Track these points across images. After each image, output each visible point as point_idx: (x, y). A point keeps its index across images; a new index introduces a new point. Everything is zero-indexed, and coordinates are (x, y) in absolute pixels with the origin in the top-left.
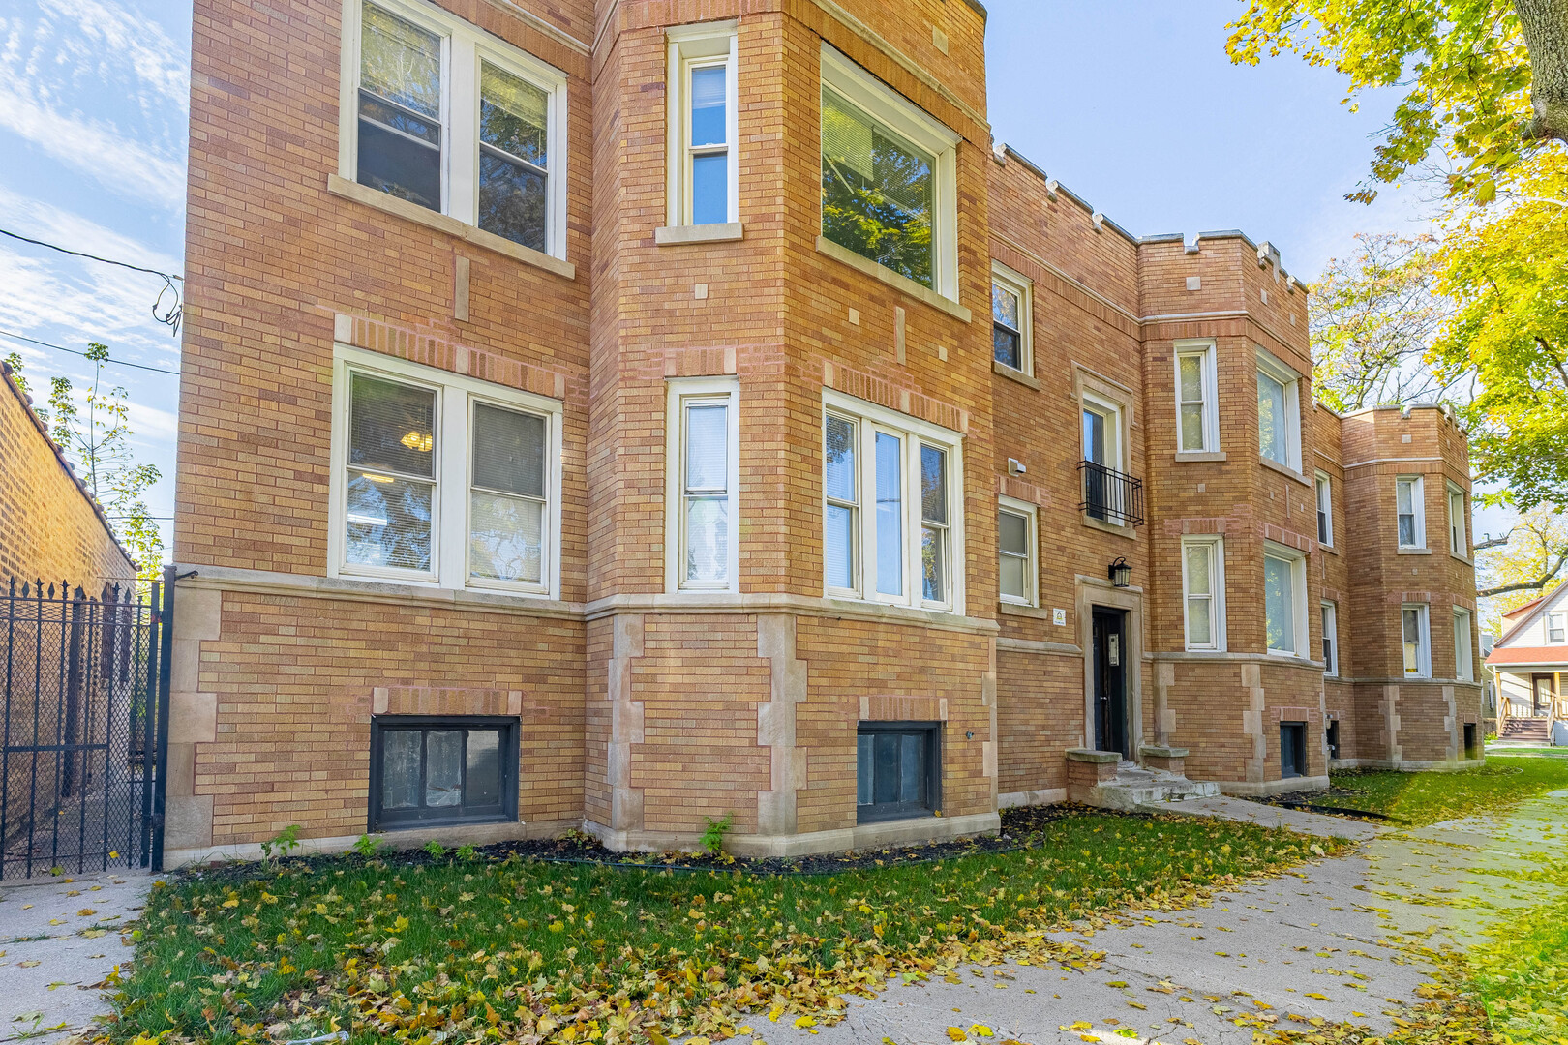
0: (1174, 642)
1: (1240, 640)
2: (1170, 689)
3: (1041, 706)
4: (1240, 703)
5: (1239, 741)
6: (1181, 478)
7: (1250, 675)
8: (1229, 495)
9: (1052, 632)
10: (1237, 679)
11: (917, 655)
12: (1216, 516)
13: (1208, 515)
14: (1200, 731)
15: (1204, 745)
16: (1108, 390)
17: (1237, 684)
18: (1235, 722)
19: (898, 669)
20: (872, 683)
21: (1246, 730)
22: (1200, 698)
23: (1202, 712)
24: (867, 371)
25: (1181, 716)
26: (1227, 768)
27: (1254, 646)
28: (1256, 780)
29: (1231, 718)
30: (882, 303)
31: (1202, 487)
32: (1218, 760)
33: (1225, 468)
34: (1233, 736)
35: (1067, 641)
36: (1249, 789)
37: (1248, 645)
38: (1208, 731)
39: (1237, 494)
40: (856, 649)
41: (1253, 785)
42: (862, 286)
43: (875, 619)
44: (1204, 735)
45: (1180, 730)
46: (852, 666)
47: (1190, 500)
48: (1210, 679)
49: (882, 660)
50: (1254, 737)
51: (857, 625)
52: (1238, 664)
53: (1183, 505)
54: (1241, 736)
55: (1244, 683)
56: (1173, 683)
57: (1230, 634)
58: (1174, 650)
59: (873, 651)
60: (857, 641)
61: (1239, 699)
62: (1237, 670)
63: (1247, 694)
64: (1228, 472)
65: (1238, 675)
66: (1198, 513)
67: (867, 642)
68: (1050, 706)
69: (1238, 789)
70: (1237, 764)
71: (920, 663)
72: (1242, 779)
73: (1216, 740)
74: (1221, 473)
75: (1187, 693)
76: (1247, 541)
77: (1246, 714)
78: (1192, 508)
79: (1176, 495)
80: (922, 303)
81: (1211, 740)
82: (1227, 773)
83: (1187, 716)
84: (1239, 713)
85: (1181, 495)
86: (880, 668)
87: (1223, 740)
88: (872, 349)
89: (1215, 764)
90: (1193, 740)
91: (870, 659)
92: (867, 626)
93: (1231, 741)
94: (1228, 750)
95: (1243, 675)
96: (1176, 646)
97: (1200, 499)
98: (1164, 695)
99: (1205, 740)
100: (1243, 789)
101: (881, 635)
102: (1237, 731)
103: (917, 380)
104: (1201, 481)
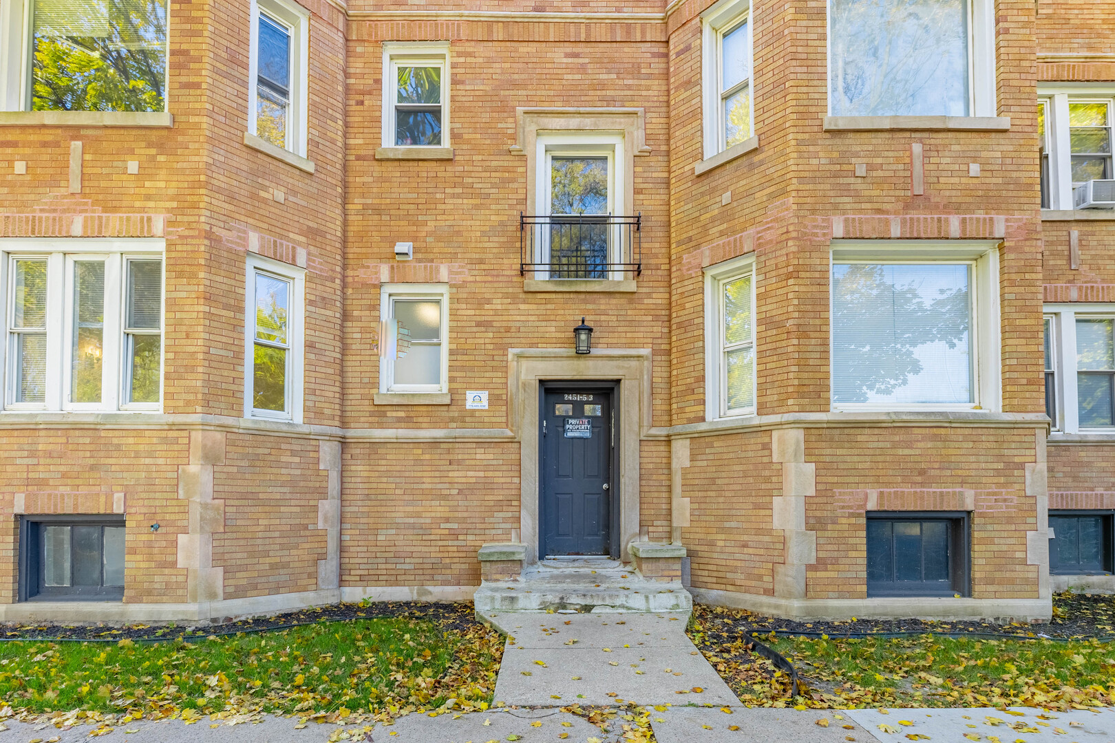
0: (692, 411)
1: (772, 398)
2: (685, 472)
3: (445, 497)
4: (769, 486)
5: (767, 539)
6: (703, 194)
7: (787, 443)
8: (761, 196)
9: (466, 418)
10: (766, 452)
11: (88, 454)
12: (743, 230)
13: (734, 232)
14: (718, 524)
15: (721, 543)
16: (588, 122)
17: (765, 460)
18: (763, 512)
19: (62, 468)
20: (28, 482)
21: (777, 524)
22: (719, 482)
23: (721, 500)
24: (34, 211)
25: (696, 506)
26: (749, 576)
27: (790, 402)
28: (789, 595)
29: (757, 507)
30: (57, 144)
31: (726, 198)
32: (738, 564)
33: (757, 158)
34: (759, 532)
35: (492, 425)
36: (777, 607)
37: (782, 402)
38: (727, 525)
39: (772, 189)
40: (13, 454)
41: (783, 602)
42: (32, 138)
43: (32, 427)
44: (723, 530)
45: (695, 524)
46: (9, 468)
47: (713, 220)
48: (731, 455)
49: (42, 461)
50: (787, 534)
51: (16, 433)
52: (767, 430)
53: (705, 229)
54: (769, 532)
55: (775, 459)
56: (687, 464)
57: (762, 389)
58: (690, 421)
59: (33, 454)
60: (16, 447)
61: (768, 480)
62: (767, 440)
63: (779, 472)
64: (762, 163)
65: (767, 447)
66: (722, 234)
67: (26, 447)
68: (459, 497)
69: (761, 605)
70: (762, 572)
71: (92, 461)
72: (771, 592)
73: (737, 537)
74: (752, 167)
75: (703, 475)
76: (784, 252)
77: (777, 501)
78: (715, 230)
79: (697, 219)
80: (106, 127)
81: (731, 537)
82: (749, 583)
83: (703, 506)
84: (768, 499)
85: (702, 218)
86: (41, 468)
87: (745, 538)
88: (41, 190)
89: (734, 570)
90: (710, 537)
91: (29, 461)
92: (27, 433)
93: (756, 538)
94: (751, 551)
95: (775, 446)
96: (692, 415)
97: (726, 214)
98: (677, 481)
99: (723, 537)
100: (769, 606)
101: (41, 440)
102: (764, 526)
103: (94, 204)
104: (726, 190)
